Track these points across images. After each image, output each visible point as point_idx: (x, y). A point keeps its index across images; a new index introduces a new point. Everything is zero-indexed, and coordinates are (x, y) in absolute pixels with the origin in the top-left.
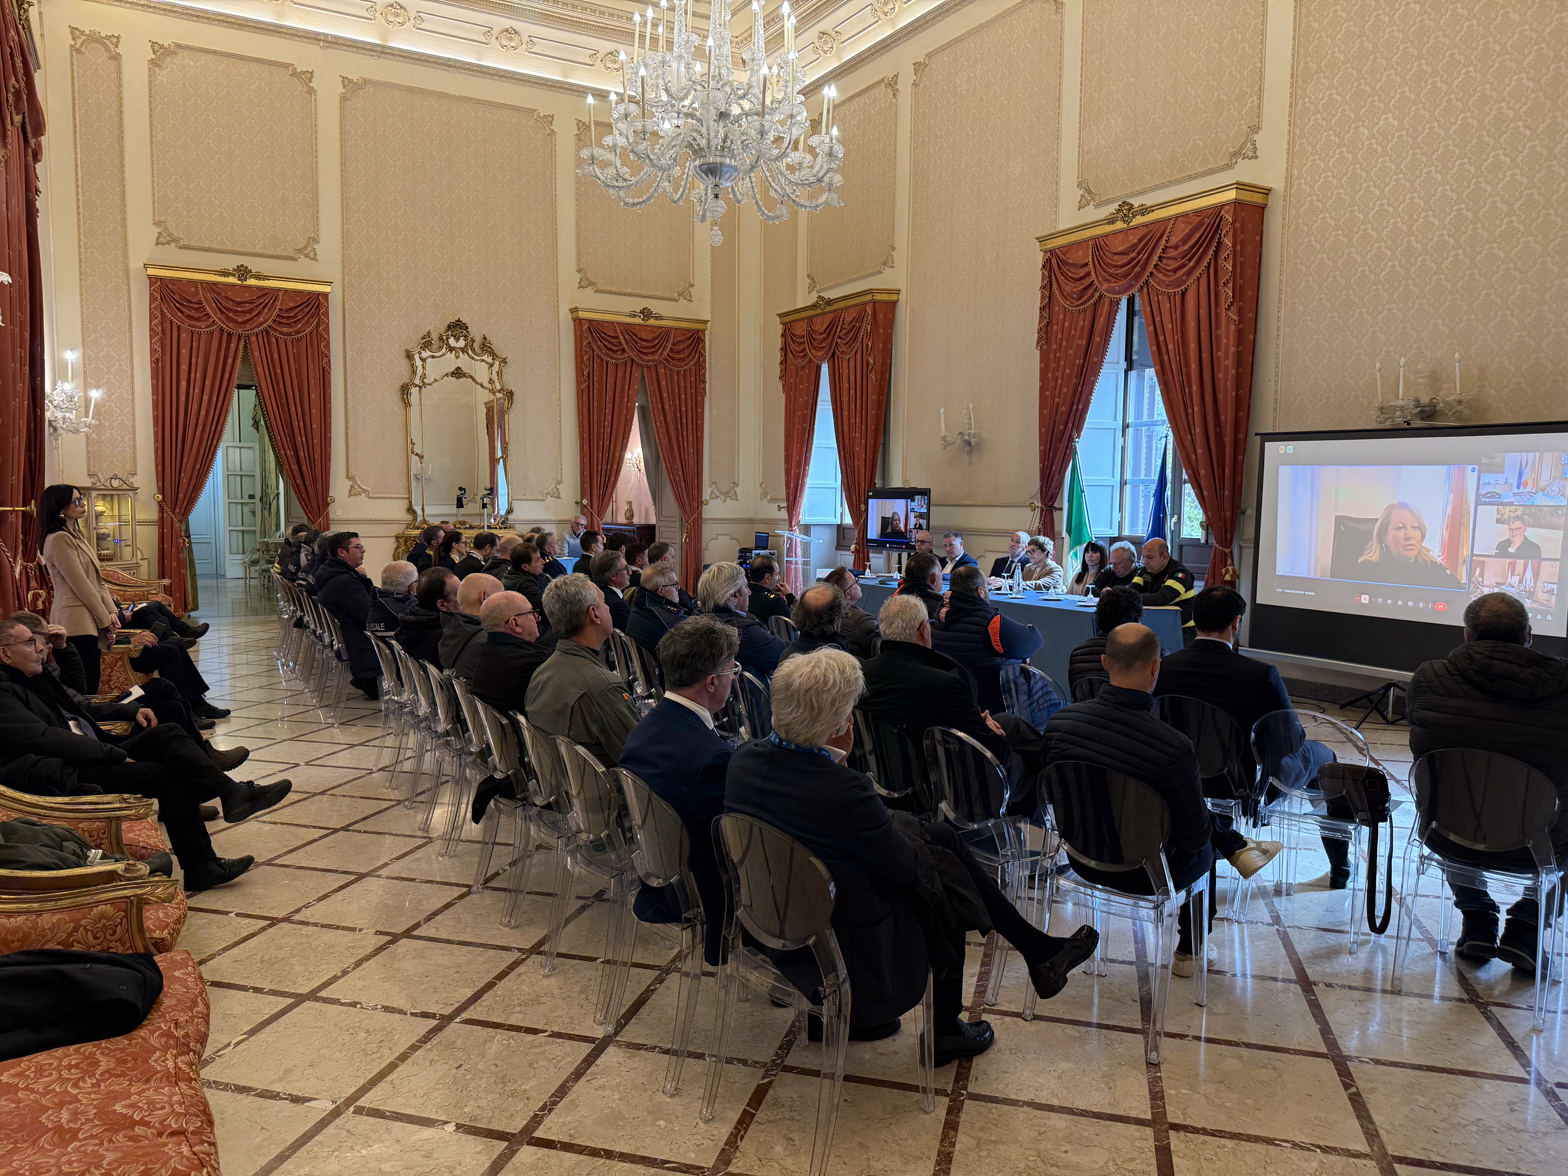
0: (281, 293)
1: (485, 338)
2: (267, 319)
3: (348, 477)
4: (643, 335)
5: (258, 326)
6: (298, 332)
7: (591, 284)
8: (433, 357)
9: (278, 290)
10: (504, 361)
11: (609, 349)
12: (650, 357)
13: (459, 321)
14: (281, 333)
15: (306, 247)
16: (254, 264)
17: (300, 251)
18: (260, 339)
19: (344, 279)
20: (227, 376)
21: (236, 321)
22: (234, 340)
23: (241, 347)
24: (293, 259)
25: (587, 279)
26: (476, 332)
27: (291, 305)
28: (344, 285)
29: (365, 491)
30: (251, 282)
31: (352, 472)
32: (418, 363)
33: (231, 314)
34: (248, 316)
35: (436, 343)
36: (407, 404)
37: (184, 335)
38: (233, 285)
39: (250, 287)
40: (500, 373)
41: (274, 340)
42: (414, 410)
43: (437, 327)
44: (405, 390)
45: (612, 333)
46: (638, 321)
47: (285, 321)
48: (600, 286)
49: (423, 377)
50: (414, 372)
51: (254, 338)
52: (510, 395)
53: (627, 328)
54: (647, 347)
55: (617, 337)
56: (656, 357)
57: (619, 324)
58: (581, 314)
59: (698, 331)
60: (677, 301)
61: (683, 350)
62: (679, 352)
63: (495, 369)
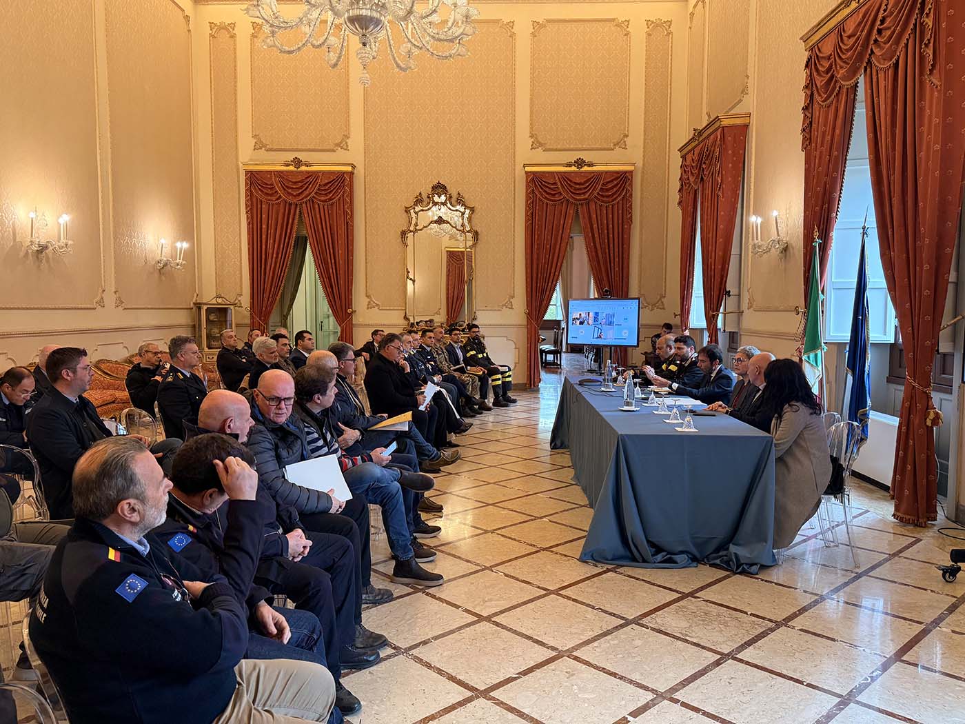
0: (320, 174)
1: (459, 194)
2: (312, 191)
3: (367, 296)
4: (578, 180)
5: (306, 197)
6: (330, 199)
7: (541, 145)
8: (423, 210)
9: (320, 172)
10: (472, 210)
11: (548, 194)
12: (582, 197)
13: (439, 183)
14: (320, 201)
15: (341, 143)
16: (302, 156)
17: (338, 145)
18: (308, 205)
19: (365, 161)
20: (289, 231)
21: (292, 194)
22: (293, 207)
23: (298, 211)
24: (334, 151)
25: (538, 142)
26: (453, 191)
27: (326, 181)
28: (365, 165)
29: (377, 305)
30: (303, 168)
31: (370, 292)
32: (413, 215)
33: (290, 191)
34: (300, 191)
35: (426, 200)
36: (405, 244)
37: (263, 206)
38: (292, 172)
39: (302, 172)
40: (470, 219)
41: (317, 206)
42: (410, 248)
43: (426, 190)
44: (403, 234)
45: (552, 181)
46: (574, 169)
47: (323, 192)
48: (548, 147)
49: (416, 225)
50: (410, 222)
51: (304, 205)
52: (476, 234)
53: (564, 177)
54: (580, 189)
55: (555, 184)
56: (586, 196)
57: (557, 173)
58: (528, 169)
59: (626, 172)
60: (613, 150)
61: (612, 188)
62: (608, 190)
63: (466, 215)
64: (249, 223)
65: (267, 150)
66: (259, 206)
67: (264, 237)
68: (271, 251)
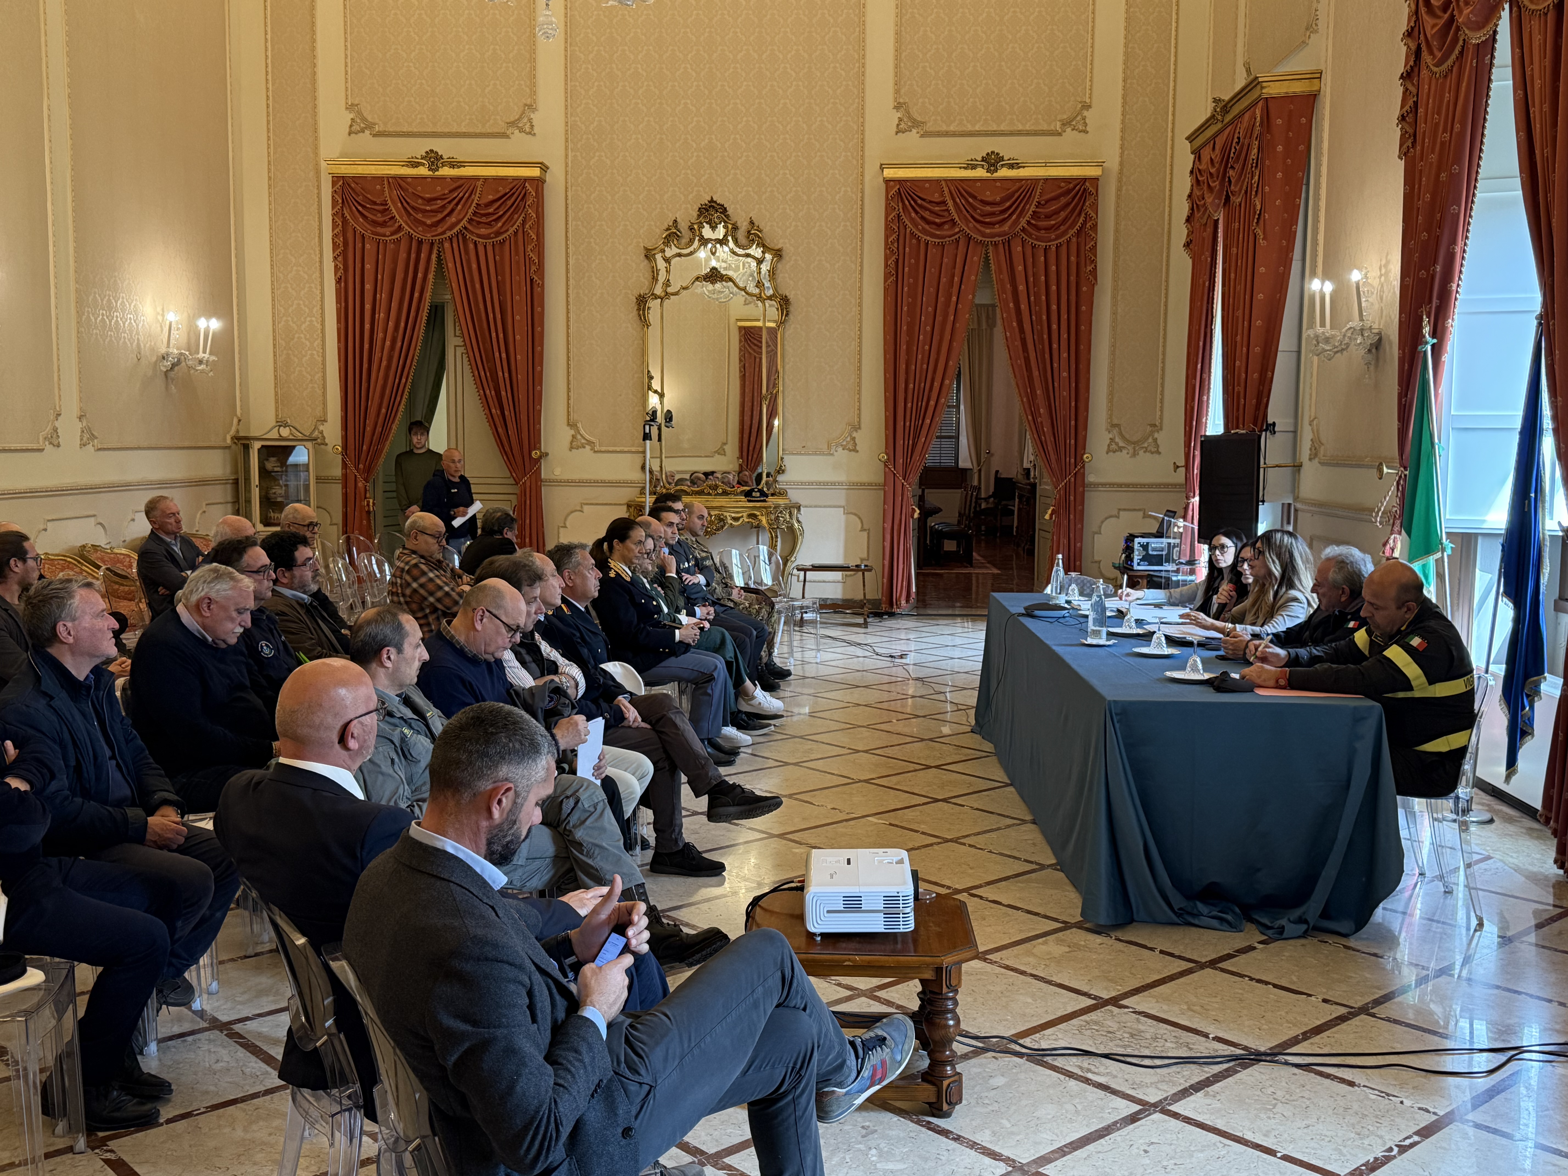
0: (480, 183)
1: (752, 223)
2: (461, 219)
3: (569, 425)
4: (988, 196)
5: (450, 228)
6: (498, 233)
7: (916, 124)
8: (679, 255)
9: (476, 179)
10: (778, 254)
11: (928, 222)
12: (997, 229)
13: (712, 201)
14: (479, 236)
15: (519, 119)
16: (443, 147)
17: (512, 124)
18: (455, 245)
19: (567, 156)
20: (416, 295)
21: (424, 223)
22: (425, 248)
23: (434, 257)
24: (504, 136)
25: (910, 118)
26: (740, 215)
27: (491, 197)
28: (567, 165)
29: (590, 443)
30: (445, 171)
31: (574, 416)
32: (661, 264)
33: (419, 216)
34: (440, 216)
35: (686, 234)
36: (645, 323)
37: (368, 246)
38: (425, 178)
39: (443, 178)
40: (772, 273)
41: (471, 246)
42: (653, 332)
43: (686, 214)
44: (642, 302)
45: (936, 197)
46: (980, 173)
47: (484, 220)
48: (930, 127)
49: (667, 283)
50: (655, 279)
51: (447, 245)
52: (784, 303)
53: (960, 187)
54: (993, 214)
55: (944, 203)
56: (1006, 227)
57: (947, 181)
58: (889, 173)
59: (1084, 180)
60: (1060, 134)
61: (1057, 212)
62: (1048, 217)
63: (765, 267)
64: (340, 279)
65: (374, 136)
66: (359, 245)
67: (368, 307)
68: (381, 335)
